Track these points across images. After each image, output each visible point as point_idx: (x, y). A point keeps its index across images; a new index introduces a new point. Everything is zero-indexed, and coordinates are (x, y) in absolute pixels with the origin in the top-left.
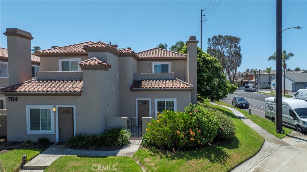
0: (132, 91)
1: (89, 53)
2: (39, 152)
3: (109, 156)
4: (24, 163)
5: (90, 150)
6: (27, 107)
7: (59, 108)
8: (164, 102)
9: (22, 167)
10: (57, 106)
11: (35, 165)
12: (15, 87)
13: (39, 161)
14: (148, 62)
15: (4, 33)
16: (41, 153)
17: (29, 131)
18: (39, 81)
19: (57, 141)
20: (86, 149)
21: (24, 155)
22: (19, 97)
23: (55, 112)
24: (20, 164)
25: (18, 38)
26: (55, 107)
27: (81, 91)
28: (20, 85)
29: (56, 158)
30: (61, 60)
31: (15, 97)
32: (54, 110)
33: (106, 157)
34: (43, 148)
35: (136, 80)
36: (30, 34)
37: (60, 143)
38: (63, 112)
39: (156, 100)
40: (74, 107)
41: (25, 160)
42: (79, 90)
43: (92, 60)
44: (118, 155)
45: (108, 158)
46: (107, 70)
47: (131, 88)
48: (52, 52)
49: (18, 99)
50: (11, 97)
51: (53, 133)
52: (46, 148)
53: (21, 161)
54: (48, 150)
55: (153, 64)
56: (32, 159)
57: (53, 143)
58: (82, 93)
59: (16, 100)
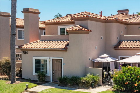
0: (115, 50)
1: (75, 22)
4: (27, 89)
6: (33, 57)
7: (53, 59)
14: (138, 26)
15: (22, 12)
17: (34, 73)
18: (42, 41)
19: (51, 81)
22: (29, 52)
25: (30, 14)
26: (50, 58)
27: (67, 48)
31: (26, 51)
36: (38, 10)
40: (62, 59)
41: (27, 87)
43: (76, 27)
46: (88, 34)
47: (115, 48)
48: (53, 21)
49: (28, 53)
50: (24, 51)
51: (49, 75)
57: (48, 82)
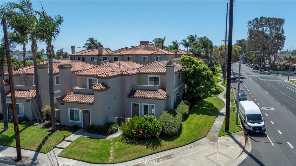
0: (129, 98)
2: (72, 133)
3: (100, 139)
4: (65, 138)
5: (95, 134)
6: (68, 108)
7: (83, 110)
8: (148, 105)
9: (63, 140)
10: (82, 109)
11: (68, 140)
12: (63, 97)
13: (71, 137)
14: (146, 75)
16: (73, 134)
17: (70, 121)
18: (74, 94)
19: (83, 127)
20: (94, 133)
21: (64, 135)
23: (81, 112)
24: (63, 139)
26: (81, 109)
27: (93, 102)
28: (65, 96)
29: (78, 137)
30: (88, 79)
31: (63, 103)
32: (81, 111)
33: (99, 139)
34: (75, 131)
35: (134, 89)
37: (84, 128)
38: (85, 112)
39: (143, 104)
40: (90, 110)
41: (65, 137)
42: (91, 102)
43: (98, 85)
44: (106, 139)
45: (100, 140)
47: (128, 96)
49: (64, 104)
51: (81, 123)
52: (76, 131)
53: (63, 137)
54: (76, 132)
55: (149, 76)
56: (68, 136)
57: (80, 128)
58: (93, 103)
59: (63, 104)
